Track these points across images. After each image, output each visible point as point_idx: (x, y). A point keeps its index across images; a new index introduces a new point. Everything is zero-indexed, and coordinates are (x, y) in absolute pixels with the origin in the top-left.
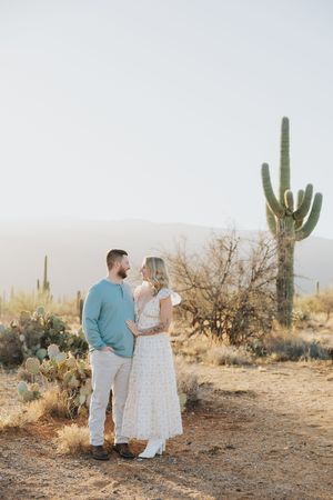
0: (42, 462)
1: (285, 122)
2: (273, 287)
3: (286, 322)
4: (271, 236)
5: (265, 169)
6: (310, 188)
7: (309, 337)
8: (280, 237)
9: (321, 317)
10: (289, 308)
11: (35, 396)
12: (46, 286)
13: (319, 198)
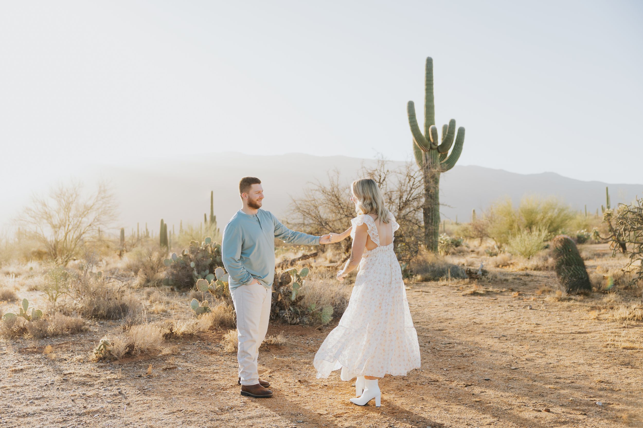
0: (212, 358)
1: (429, 62)
2: (420, 215)
3: (432, 247)
4: (416, 167)
5: (411, 106)
6: (453, 123)
7: (455, 261)
8: (426, 168)
9: (474, 243)
10: (435, 234)
11: (205, 310)
12: (213, 219)
13: (462, 132)
